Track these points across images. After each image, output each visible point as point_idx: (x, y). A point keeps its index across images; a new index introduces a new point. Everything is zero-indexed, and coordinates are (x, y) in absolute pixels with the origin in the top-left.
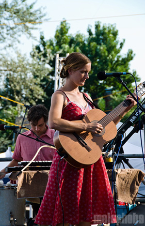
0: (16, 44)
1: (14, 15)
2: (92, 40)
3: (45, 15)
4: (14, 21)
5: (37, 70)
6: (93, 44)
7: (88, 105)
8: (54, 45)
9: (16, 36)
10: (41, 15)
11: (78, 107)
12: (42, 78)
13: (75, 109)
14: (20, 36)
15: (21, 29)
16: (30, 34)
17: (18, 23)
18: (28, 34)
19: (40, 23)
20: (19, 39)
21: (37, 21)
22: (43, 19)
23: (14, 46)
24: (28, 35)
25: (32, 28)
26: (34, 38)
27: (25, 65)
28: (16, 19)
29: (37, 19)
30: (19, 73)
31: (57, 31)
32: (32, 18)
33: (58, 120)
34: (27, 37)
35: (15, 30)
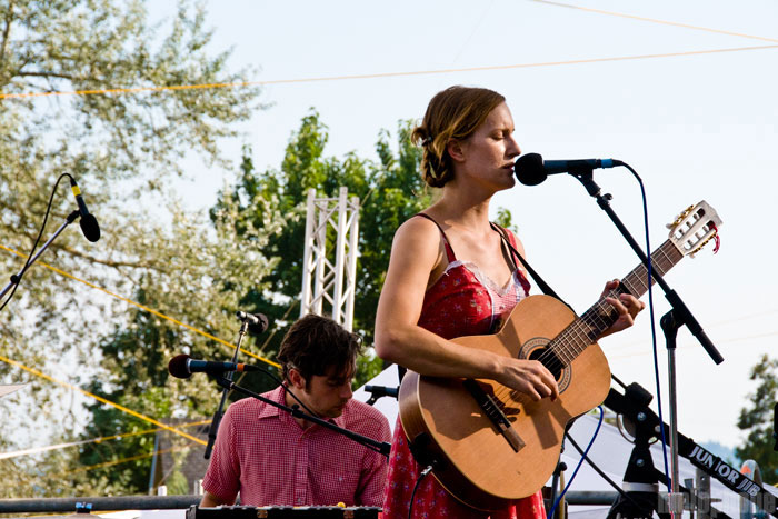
0: (171, 182)
1: (166, 90)
2: (390, 182)
3: (257, 92)
4: (165, 109)
5: (232, 265)
6: (394, 193)
7: (512, 281)
8: (281, 191)
9: (171, 156)
10: (247, 91)
11: (478, 285)
12: (244, 293)
13: (471, 293)
14: (182, 155)
15: (187, 135)
16: (213, 152)
17: (178, 113)
18: (209, 150)
19: (245, 116)
20: (182, 163)
21: (235, 109)
22: (251, 104)
23: (165, 188)
24: (208, 155)
25: (220, 134)
26: (226, 164)
27: (194, 251)
28: (171, 103)
29: (235, 103)
30: (177, 272)
31: (291, 147)
32: (220, 101)
33: (409, 330)
34: (205, 161)
35: (168, 137)
